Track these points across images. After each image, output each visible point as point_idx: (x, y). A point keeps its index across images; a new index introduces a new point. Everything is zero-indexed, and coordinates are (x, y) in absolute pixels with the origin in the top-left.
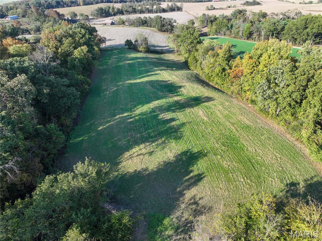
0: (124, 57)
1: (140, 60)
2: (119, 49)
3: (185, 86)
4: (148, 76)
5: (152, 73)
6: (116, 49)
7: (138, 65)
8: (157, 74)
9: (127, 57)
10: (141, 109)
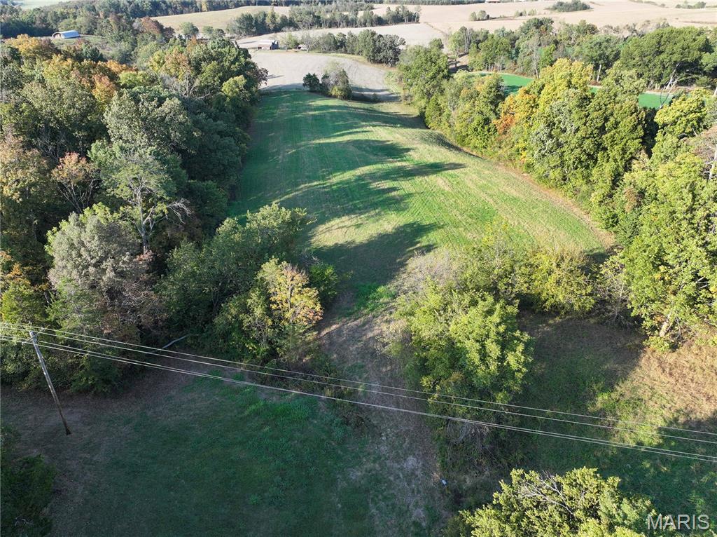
0: (303, 105)
1: (333, 110)
2: (292, 92)
3: (416, 148)
4: (350, 133)
5: (358, 130)
6: (286, 92)
7: (331, 117)
8: (365, 132)
9: (309, 105)
10: (340, 176)
